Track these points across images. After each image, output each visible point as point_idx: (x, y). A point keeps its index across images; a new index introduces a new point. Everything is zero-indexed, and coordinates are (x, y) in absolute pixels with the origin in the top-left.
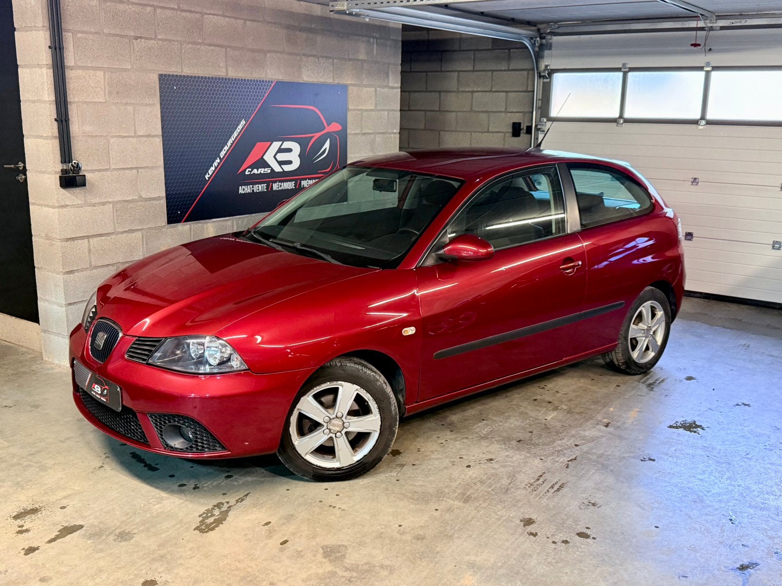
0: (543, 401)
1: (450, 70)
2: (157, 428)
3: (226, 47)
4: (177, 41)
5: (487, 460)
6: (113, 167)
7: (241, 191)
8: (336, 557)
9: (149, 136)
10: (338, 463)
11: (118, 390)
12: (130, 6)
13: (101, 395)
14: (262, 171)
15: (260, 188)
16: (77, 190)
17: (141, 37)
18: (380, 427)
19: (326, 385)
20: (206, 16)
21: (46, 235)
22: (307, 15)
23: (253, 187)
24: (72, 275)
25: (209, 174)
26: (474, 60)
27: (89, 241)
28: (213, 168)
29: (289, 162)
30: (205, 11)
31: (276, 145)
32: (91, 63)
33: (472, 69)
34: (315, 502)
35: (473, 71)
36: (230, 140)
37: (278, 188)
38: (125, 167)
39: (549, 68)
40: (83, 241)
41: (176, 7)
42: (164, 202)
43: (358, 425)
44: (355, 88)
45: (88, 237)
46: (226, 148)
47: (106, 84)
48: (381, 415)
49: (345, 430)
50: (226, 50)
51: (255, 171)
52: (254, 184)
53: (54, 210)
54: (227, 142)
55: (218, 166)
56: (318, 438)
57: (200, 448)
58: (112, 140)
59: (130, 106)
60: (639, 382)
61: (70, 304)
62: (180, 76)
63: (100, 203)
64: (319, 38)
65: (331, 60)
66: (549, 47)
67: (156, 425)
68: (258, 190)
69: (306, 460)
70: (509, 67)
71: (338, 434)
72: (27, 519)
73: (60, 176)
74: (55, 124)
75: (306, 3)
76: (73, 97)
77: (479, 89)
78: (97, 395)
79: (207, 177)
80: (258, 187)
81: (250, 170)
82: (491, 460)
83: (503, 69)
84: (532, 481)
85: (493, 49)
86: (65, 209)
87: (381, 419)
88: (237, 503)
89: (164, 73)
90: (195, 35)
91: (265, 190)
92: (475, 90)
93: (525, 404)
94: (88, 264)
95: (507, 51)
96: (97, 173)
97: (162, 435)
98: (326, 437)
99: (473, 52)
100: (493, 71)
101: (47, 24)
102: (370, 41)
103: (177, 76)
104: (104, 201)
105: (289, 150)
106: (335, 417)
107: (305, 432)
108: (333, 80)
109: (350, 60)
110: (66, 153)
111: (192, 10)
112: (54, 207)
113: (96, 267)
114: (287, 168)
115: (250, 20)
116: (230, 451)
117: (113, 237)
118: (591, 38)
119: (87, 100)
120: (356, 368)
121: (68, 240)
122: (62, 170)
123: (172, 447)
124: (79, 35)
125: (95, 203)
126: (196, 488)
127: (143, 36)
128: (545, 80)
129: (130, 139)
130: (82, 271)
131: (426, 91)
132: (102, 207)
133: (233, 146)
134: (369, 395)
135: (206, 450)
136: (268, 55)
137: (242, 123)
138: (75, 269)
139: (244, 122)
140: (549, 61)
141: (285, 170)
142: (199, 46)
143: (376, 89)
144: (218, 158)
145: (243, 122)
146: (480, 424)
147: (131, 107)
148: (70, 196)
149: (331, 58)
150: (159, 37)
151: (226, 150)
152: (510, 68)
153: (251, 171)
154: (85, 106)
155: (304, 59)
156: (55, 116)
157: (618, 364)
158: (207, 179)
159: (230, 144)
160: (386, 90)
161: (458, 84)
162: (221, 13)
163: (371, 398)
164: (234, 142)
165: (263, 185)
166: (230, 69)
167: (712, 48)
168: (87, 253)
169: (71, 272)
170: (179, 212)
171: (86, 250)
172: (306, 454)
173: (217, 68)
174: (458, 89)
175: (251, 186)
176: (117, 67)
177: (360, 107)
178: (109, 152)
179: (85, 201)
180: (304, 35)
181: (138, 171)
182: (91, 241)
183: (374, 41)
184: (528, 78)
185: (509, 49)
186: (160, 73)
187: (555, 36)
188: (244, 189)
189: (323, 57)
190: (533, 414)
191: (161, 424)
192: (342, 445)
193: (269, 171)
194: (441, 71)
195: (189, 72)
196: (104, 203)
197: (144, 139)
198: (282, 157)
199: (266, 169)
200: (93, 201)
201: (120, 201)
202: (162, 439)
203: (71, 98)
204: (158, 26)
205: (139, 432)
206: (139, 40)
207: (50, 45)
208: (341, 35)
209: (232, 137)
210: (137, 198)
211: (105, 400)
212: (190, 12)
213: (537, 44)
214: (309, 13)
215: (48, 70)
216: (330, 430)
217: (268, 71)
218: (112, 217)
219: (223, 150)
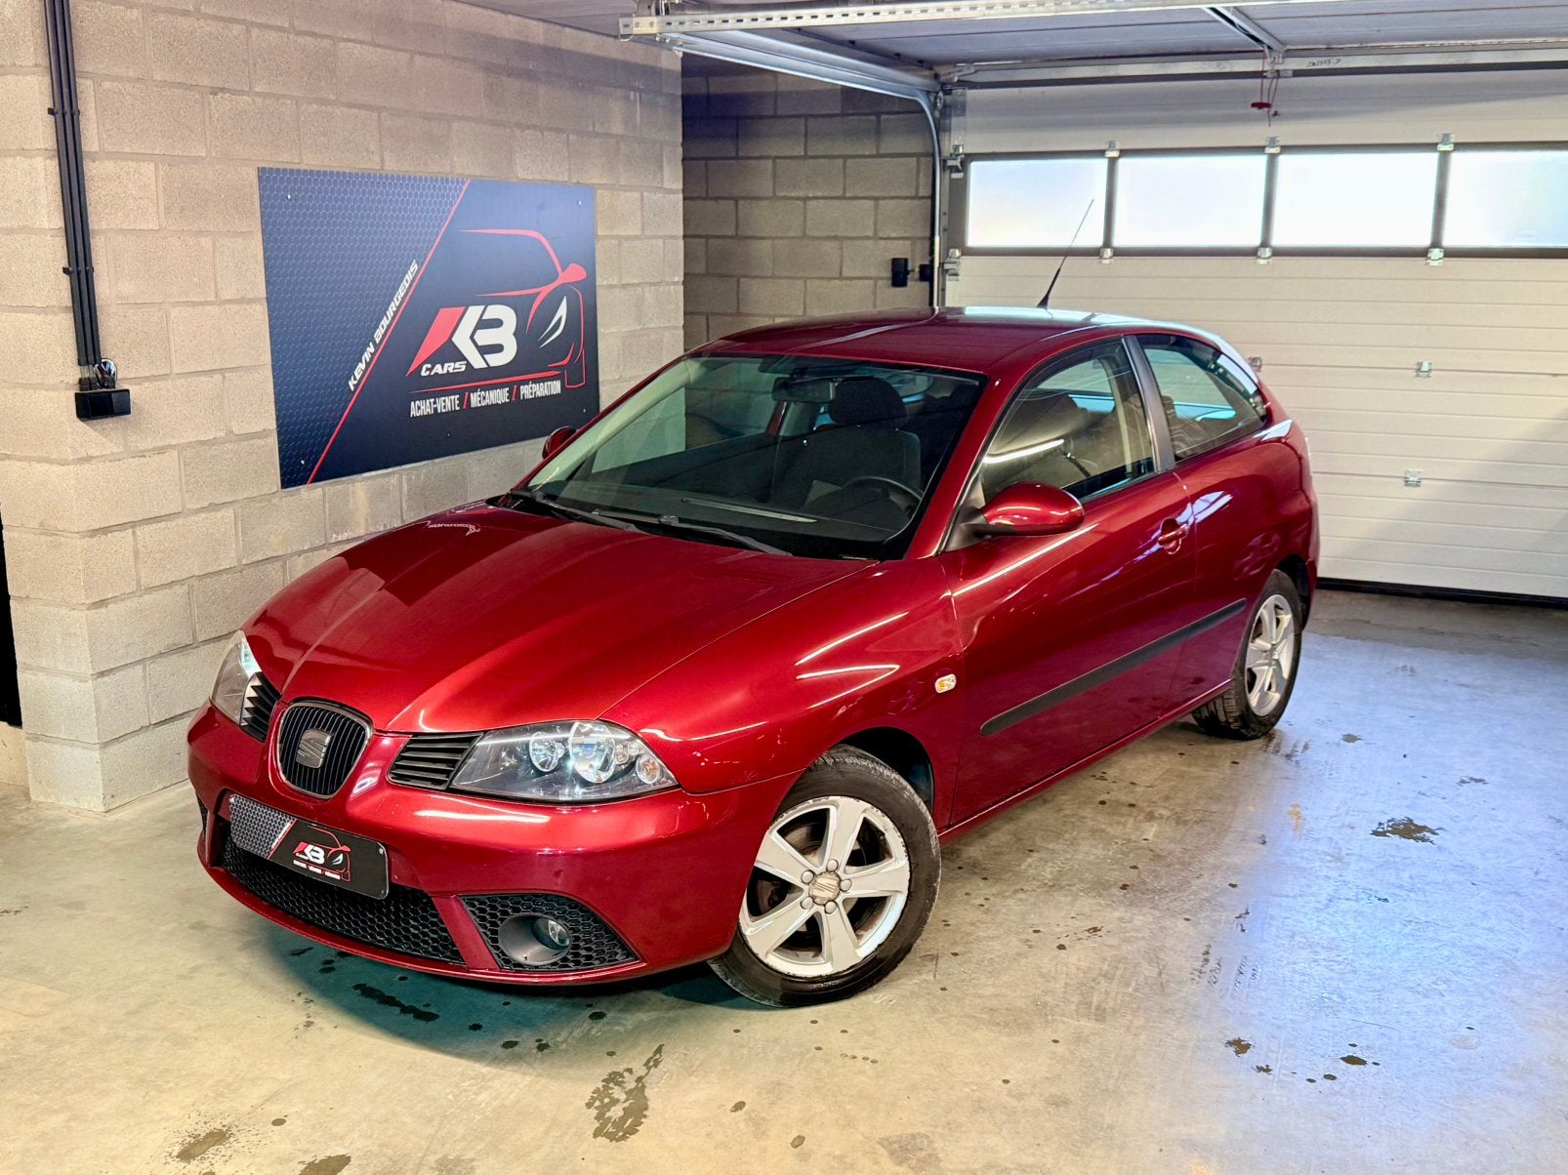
0: (1119, 804)
1: (756, 154)
2: (485, 927)
3: (379, 109)
4: (290, 97)
5: (1088, 931)
6: (177, 370)
7: (414, 412)
8: (919, 1161)
9: (242, 301)
10: (829, 964)
11: (381, 851)
12: (202, 23)
13: (328, 864)
14: (450, 367)
15: (448, 403)
16: (109, 423)
17: (222, 90)
18: (907, 884)
19: (806, 805)
20: (342, 45)
21: (42, 524)
22: (522, 43)
23: (435, 403)
24: (103, 610)
25: (355, 379)
26: (806, 135)
27: (134, 533)
28: (362, 366)
29: (498, 348)
30: (340, 34)
31: (473, 313)
32: (130, 146)
33: (802, 154)
34: (808, 1051)
35: (806, 157)
36: (393, 304)
37: (480, 402)
38: (200, 369)
39: (961, 151)
40: (123, 534)
41: (287, 25)
42: (273, 441)
43: (866, 882)
44: (607, 193)
45: (133, 524)
46: (385, 322)
47: (161, 189)
48: (909, 859)
49: (843, 896)
50: (379, 116)
51: (438, 369)
52: (436, 395)
53: (64, 468)
54: (387, 309)
55: (371, 359)
56: (789, 918)
57: (582, 960)
58: (174, 312)
59: (206, 236)
60: (1265, 751)
61: (102, 674)
62: (298, 171)
63: (154, 449)
64: (542, 90)
65: (565, 135)
66: (961, 108)
67: (483, 919)
68: (445, 407)
69: (766, 965)
70: (878, 148)
71: (830, 905)
72: (210, 1156)
73: (76, 394)
74: (65, 280)
75: (519, 18)
76: (99, 221)
77: (819, 194)
78: (311, 868)
79: (352, 383)
80: (444, 401)
81: (429, 366)
82: (1095, 930)
83: (867, 153)
84: (1198, 964)
85: (843, 115)
86: (87, 466)
87: (910, 867)
88: (649, 1068)
89: (267, 165)
90: (323, 84)
91: (458, 408)
92: (811, 195)
93: (1087, 812)
94: (135, 583)
95: (873, 118)
96: (146, 384)
97: (495, 940)
98: (806, 915)
99: (802, 121)
100: (846, 157)
101: (43, 61)
102: (628, 96)
103: (292, 171)
104: (160, 444)
105: (497, 323)
106: (825, 870)
107: (762, 909)
108: (569, 176)
109: (597, 135)
110: (89, 343)
111: (317, 31)
112: (63, 463)
113: (150, 590)
114: (496, 360)
115: (420, 54)
116: (644, 961)
117: (181, 521)
118: (1043, 92)
119: (124, 227)
120: (864, 766)
121: (94, 533)
122: (80, 380)
123: (519, 965)
124: (107, 85)
125: (144, 451)
126: (542, 1047)
127: (226, 86)
128: (955, 176)
129: (208, 308)
130: (122, 600)
131: (707, 198)
132: (157, 458)
133: (397, 318)
134: (888, 820)
135: (597, 962)
136: (455, 125)
137: (412, 269)
138: (110, 596)
139: (416, 266)
140: (960, 139)
141: (491, 365)
142: (329, 109)
143: (642, 196)
144: (371, 344)
145: (414, 267)
146: (1029, 860)
147: (207, 239)
148: (96, 436)
149: (562, 131)
150: (257, 90)
151: (385, 327)
152: (881, 152)
153: (430, 370)
154: (120, 238)
155: (518, 132)
156: (64, 263)
157: (1227, 721)
158: (352, 388)
159: (392, 314)
160: (659, 195)
161: (774, 183)
162: (368, 38)
163: (891, 825)
164: (398, 308)
165: (452, 397)
166: (387, 155)
167: (1280, 111)
168: (132, 559)
169: (103, 603)
170: (303, 462)
171: (130, 554)
172: (767, 953)
173: (365, 154)
174: (774, 192)
175: (432, 400)
176: (180, 153)
177: (615, 232)
178: (168, 338)
179: (125, 444)
180: (514, 85)
181: (224, 377)
182: (138, 532)
183: (635, 96)
184: (918, 171)
185: (878, 115)
186: (261, 165)
187: (971, 88)
188: (419, 408)
189: (551, 129)
190: (1112, 831)
191: (493, 916)
192: (836, 927)
193: (463, 368)
194: (737, 158)
195: (314, 163)
196: (162, 448)
197: (235, 307)
198: (486, 337)
199: (457, 365)
200: (142, 446)
201: (191, 442)
202: (498, 948)
203: (95, 222)
204: (255, 65)
205: (432, 939)
206: (220, 95)
207: (51, 106)
208: (580, 84)
209: (395, 299)
210: (223, 435)
211: (338, 877)
212: (313, 35)
213: (939, 105)
214: (523, 39)
215: (48, 161)
216: (813, 898)
217: (455, 159)
218: (177, 479)
219: (380, 327)
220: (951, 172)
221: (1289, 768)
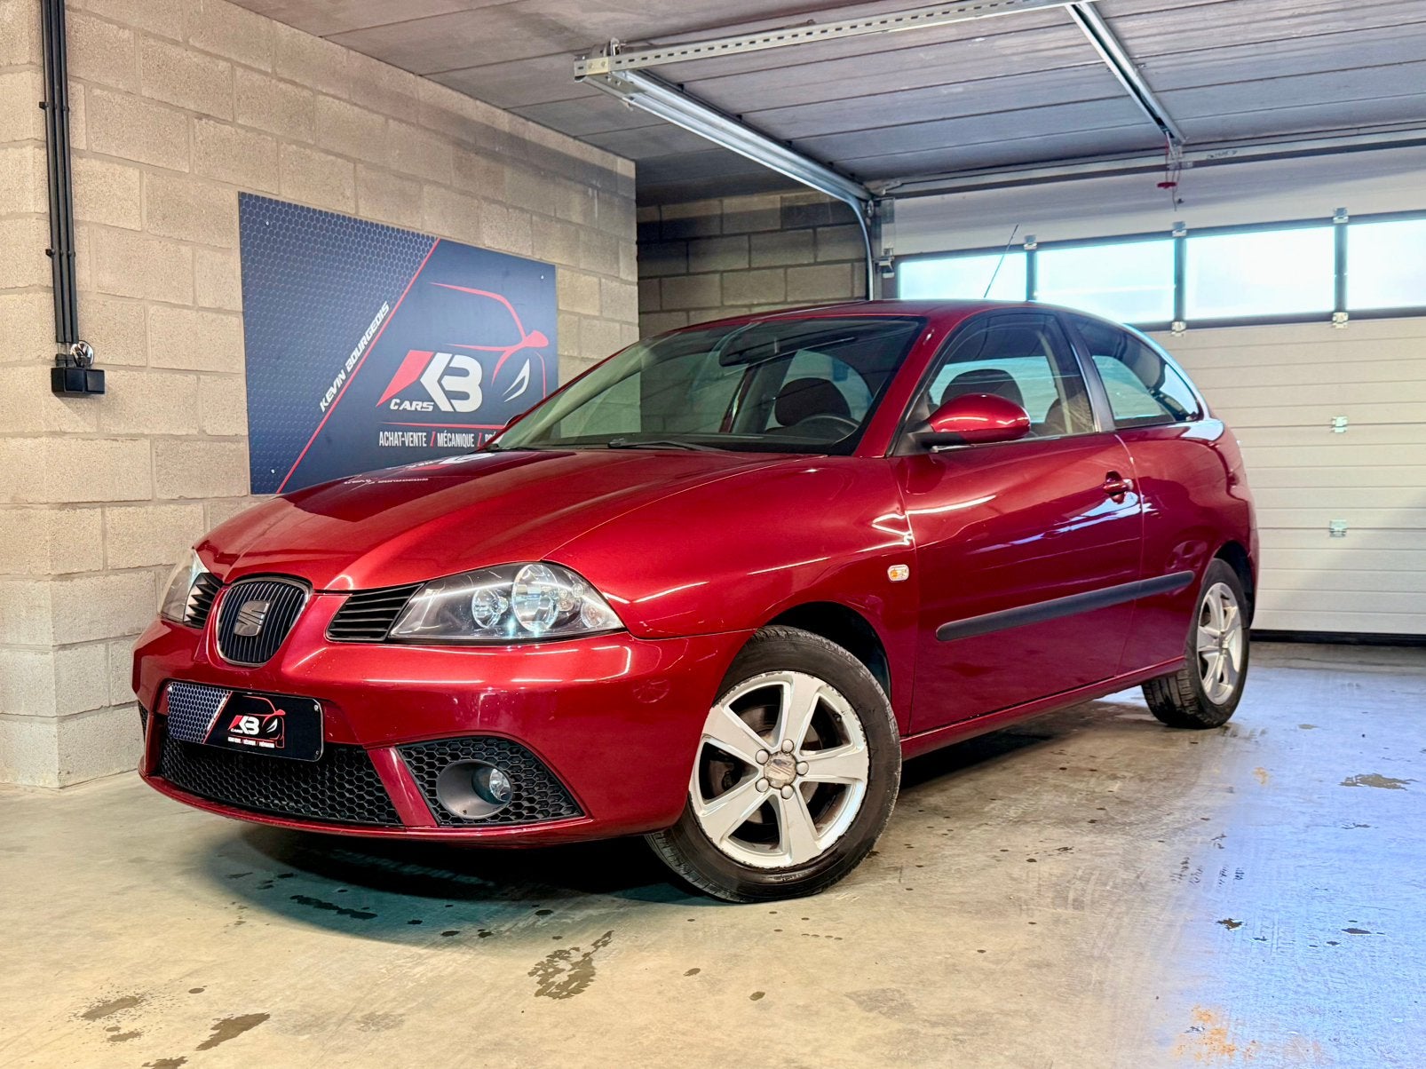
0: (1079, 769)
1: (706, 270)
2: (422, 779)
3: (355, 161)
4: (272, 135)
5: (1059, 849)
6: (153, 363)
7: (382, 442)
9: (219, 310)
10: (787, 856)
11: (316, 708)
12: (189, 53)
13: (263, 734)
14: (418, 406)
15: (415, 439)
16: (83, 403)
17: (207, 116)
18: (867, 772)
19: (758, 678)
20: (321, 98)
21: (13, 499)
22: (488, 127)
23: (403, 436)
24: (68, 583)
25: (326, 401)
26: (750, 251)
27: (103, 513)
28: (333, 390)
29: (464, 396)
30: (320, 88)
31: (441, 360)
32: (116, 151)
33: (747, 266)
34: (767, 932)
35: (750, 269)
36: (364, 338)
37: (446, 442)
38: (175, 367)
39: (891, 254)
40: (92, 512)
41: (270, 71)
42: (244, 447)
43: (824, 767)
44: (567, 273)
45: (102, 504)
46: (356, 353)
47: (144, 196)
48: (868, 744)
49: (799, 780)
50: (355, 167)
51: (406, 405)
52: (405, 430)
53: (37, 441)
54: (358, 342)
55: (342, 386)
56: (741, 804)
57: (525, 812)
58: (152, 310)
59: (187, 246)
61: (63, 647)
62: (277, 202)
63: (127, 435)
64: (508, 173)
65: (528, 215)
66: (890, 217)
67: (420, 769)
68: (412, 442)
69: (722, 852)
70: (816, 257)
71: (787, 789)
72: (119, 1015)
73: (52, 369)
74: (47, 262)
75: (486, 105)
76: (83, 212)
77: (763, 301)
78: (246, 742)
79: (323, 405)
80: (412, 436)
81: (398, 401)
82: (1066, 849)
83: (806, 262)
84: (1178, 871)
85: (782, 230)
86: (59, 440)
87: (869, 753)
88: (597, 947)
89: (248, 191)
90: (302, 128)
91: (425, 445)
92: (755, 303)
93: (1049, 774)
94: (102, 562)
95: (810, 231)
96: (122, 372)
97: (433, 793)
98: (760, 799)
99: (746, 238)
100: (786, 267)
101: (38, 60)
102: (587, 191)
103: (270, 200)
104: (133, 431)
105: (463, 373)
106: (780, 750)
107: (715, 790)
108: (533, 252)
109: (559, 220)
110: (66, 324)
111: (297, 81)
112: (36, 436)
113: (117, 571)
114: (462, 406)
115: (395, 119)
116: (592, 818)
117: (150, 508)
118: (964, 198)
119: (108, 223)
121: (64, 505)
122: (57, 355)
123: (458, 820)
124: (97, 92)
125: (119, 435)
126: (483, 935)
127: (211, 114)
128: (886, 276)
129: (185, 311)
130: (88, 577)
132: (130, 444)
133: (368, 352)
134: (845, 700)
135: (540, 816)
136: (426, 188)
137: (383, 309)
138: (76, 570)
139: (387, 307)
140: (892, 241)
141: (458, 410)
142: (308, 151)
143: (600, 281)
144: (342, 371)
145: (385, 308)
146: (992, 805)
147: (187, 248)
148: (70, 413)
149: (527, 211)
150: (240, 122)
151: (357, 358)
152: (819, 260)
153: (400, 405)
154: (103, 232)
155: (485, 205)
156: (47, 245)
158: (323, 409)
159: (364, 347)
160: (615, 284)
161: (722, 294)
162: (346, 96)
163: (847, 706)
164: (370, 342)
165: (420, 434)
166: (362, 203)
167: (1183, 198)
168: (100, 538)
169: (67, 576)
170: (273, 471)
171: (97, 532)
172: (722, 839)
173: (340, 198)
174: (722, 302)
175: (400, 433)
176: (165, 165)
177: (577, 310)
178: (145, 332)
179: (98, 426)
180: (483, 162)
181: (199, 379)
182: (107, 513)
183: (593, 193)
184: (852, 276)
185: (814, 228)
186: (242, 190)
187: (897, 198)
188: (387, 439)
189: (515, 208)
190: (1075, 786)
191: (431, 765)
192: (794, 814)
193: (431, 409)
194: (688, 274)
195: (292, 197)
196: (134, 435)
197: (211, 316)
198: (452, 383)
199: (425, 404)
200: (115, 430)
201: (164, 435)
202: (435, 802)
203: (79, 213)
204: (238, 100)
206: (204, 121)
207: (43, 100)
208: (542, 173)
209: (366, 333)
210: (196, 433)
211: (272, 746)
212: (294, 83)
213: (869, 212)
214: (490, 124)
215: (37, 150)
216: (769, 780)
217: (426, 218)
218: (148, 468)
219: (352, 357)
220: (883, 272)
221: (1250, 746)
